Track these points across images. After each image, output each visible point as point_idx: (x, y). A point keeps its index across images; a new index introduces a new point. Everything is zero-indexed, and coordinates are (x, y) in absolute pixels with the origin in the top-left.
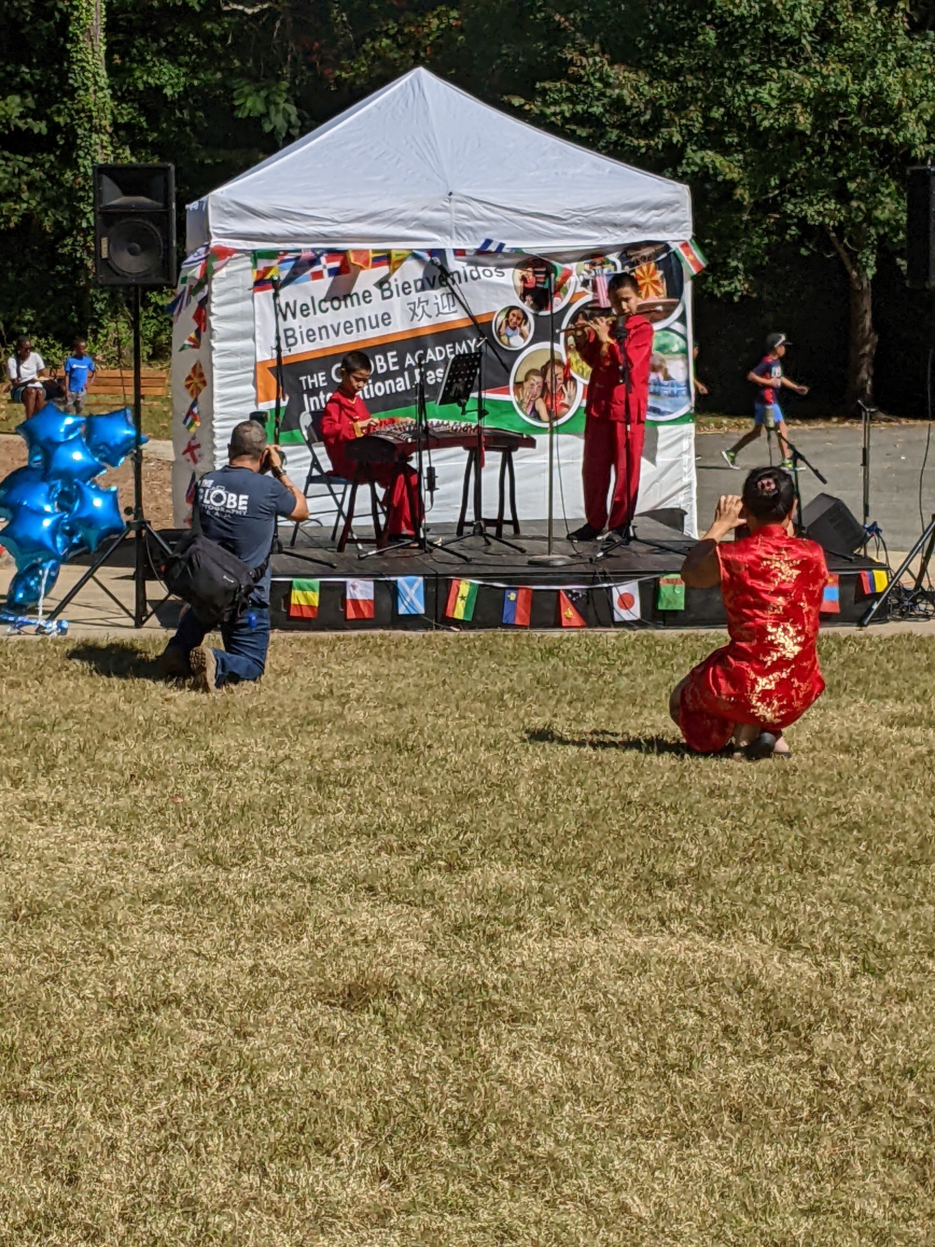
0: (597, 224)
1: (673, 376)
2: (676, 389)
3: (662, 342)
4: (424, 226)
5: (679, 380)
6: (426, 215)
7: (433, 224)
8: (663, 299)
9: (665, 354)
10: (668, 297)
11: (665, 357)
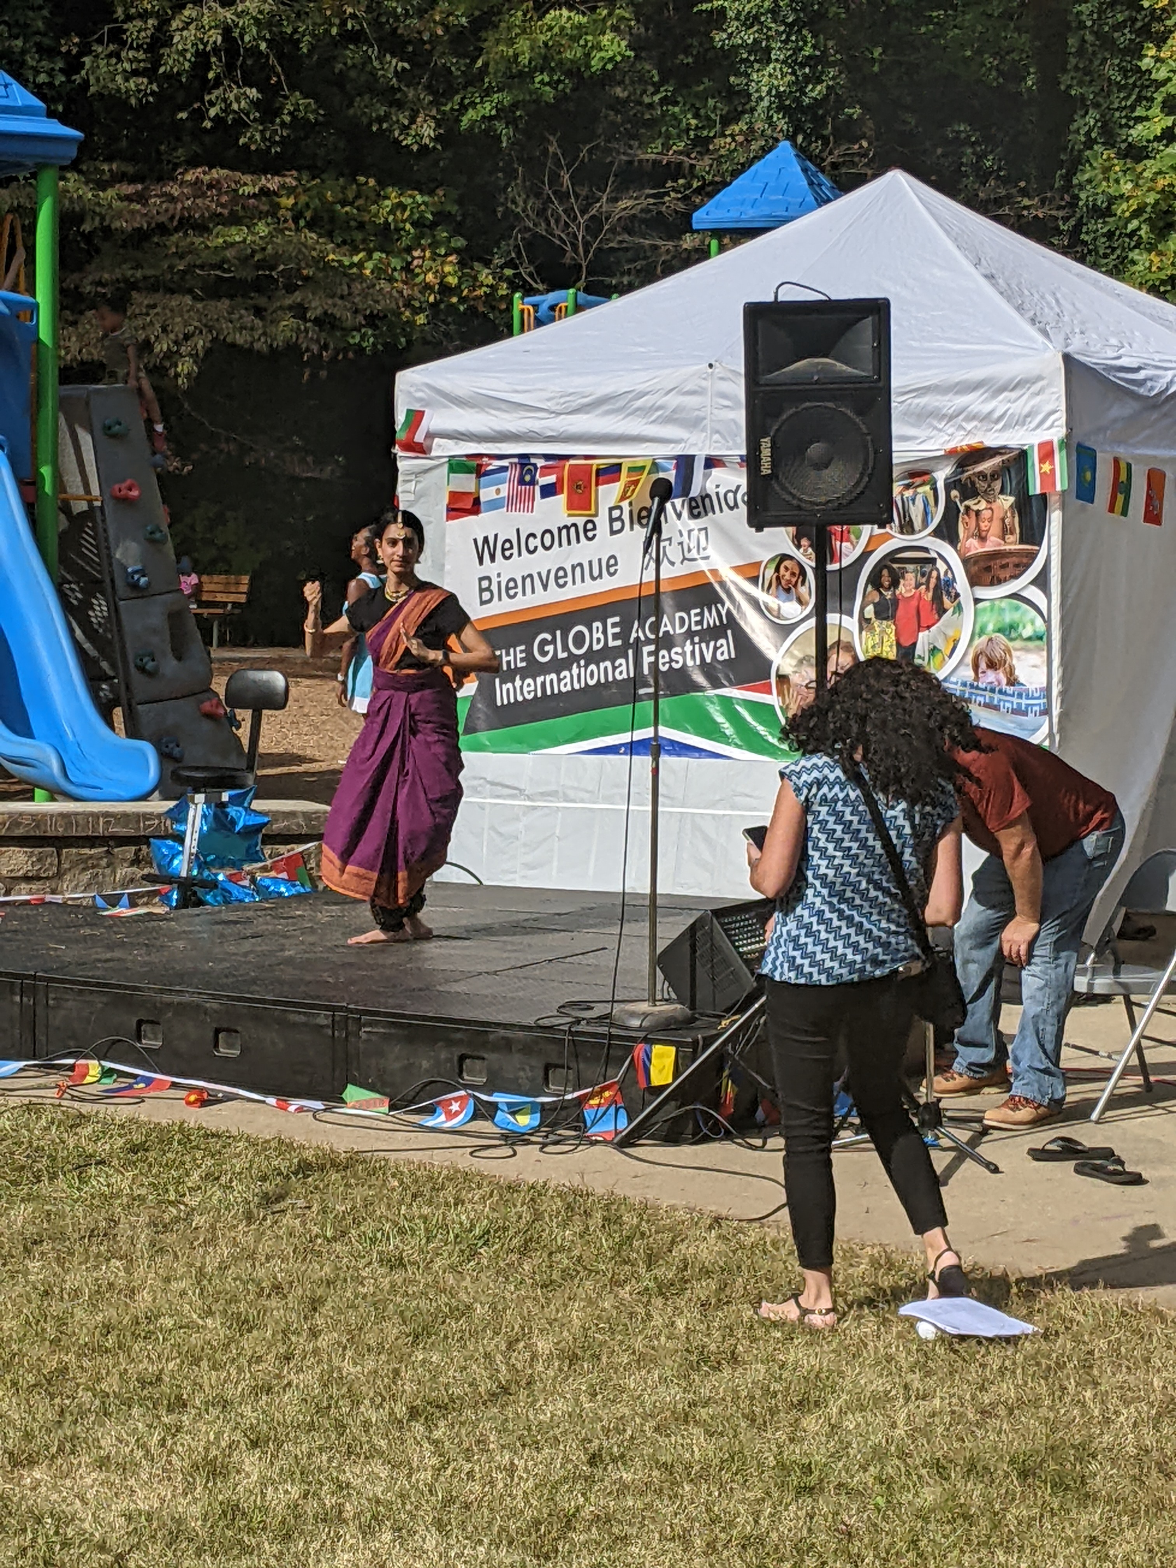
1: (1022, 680)
2: (1024, 702)
3: (1008, 618)
4: (669, 420)
5: (1031, 687)
6: (673, 401)
7: (683, 415)
8: (1012, 544)
9: (1012, 640)
10: (1022, 542)
11: (1011, 644)
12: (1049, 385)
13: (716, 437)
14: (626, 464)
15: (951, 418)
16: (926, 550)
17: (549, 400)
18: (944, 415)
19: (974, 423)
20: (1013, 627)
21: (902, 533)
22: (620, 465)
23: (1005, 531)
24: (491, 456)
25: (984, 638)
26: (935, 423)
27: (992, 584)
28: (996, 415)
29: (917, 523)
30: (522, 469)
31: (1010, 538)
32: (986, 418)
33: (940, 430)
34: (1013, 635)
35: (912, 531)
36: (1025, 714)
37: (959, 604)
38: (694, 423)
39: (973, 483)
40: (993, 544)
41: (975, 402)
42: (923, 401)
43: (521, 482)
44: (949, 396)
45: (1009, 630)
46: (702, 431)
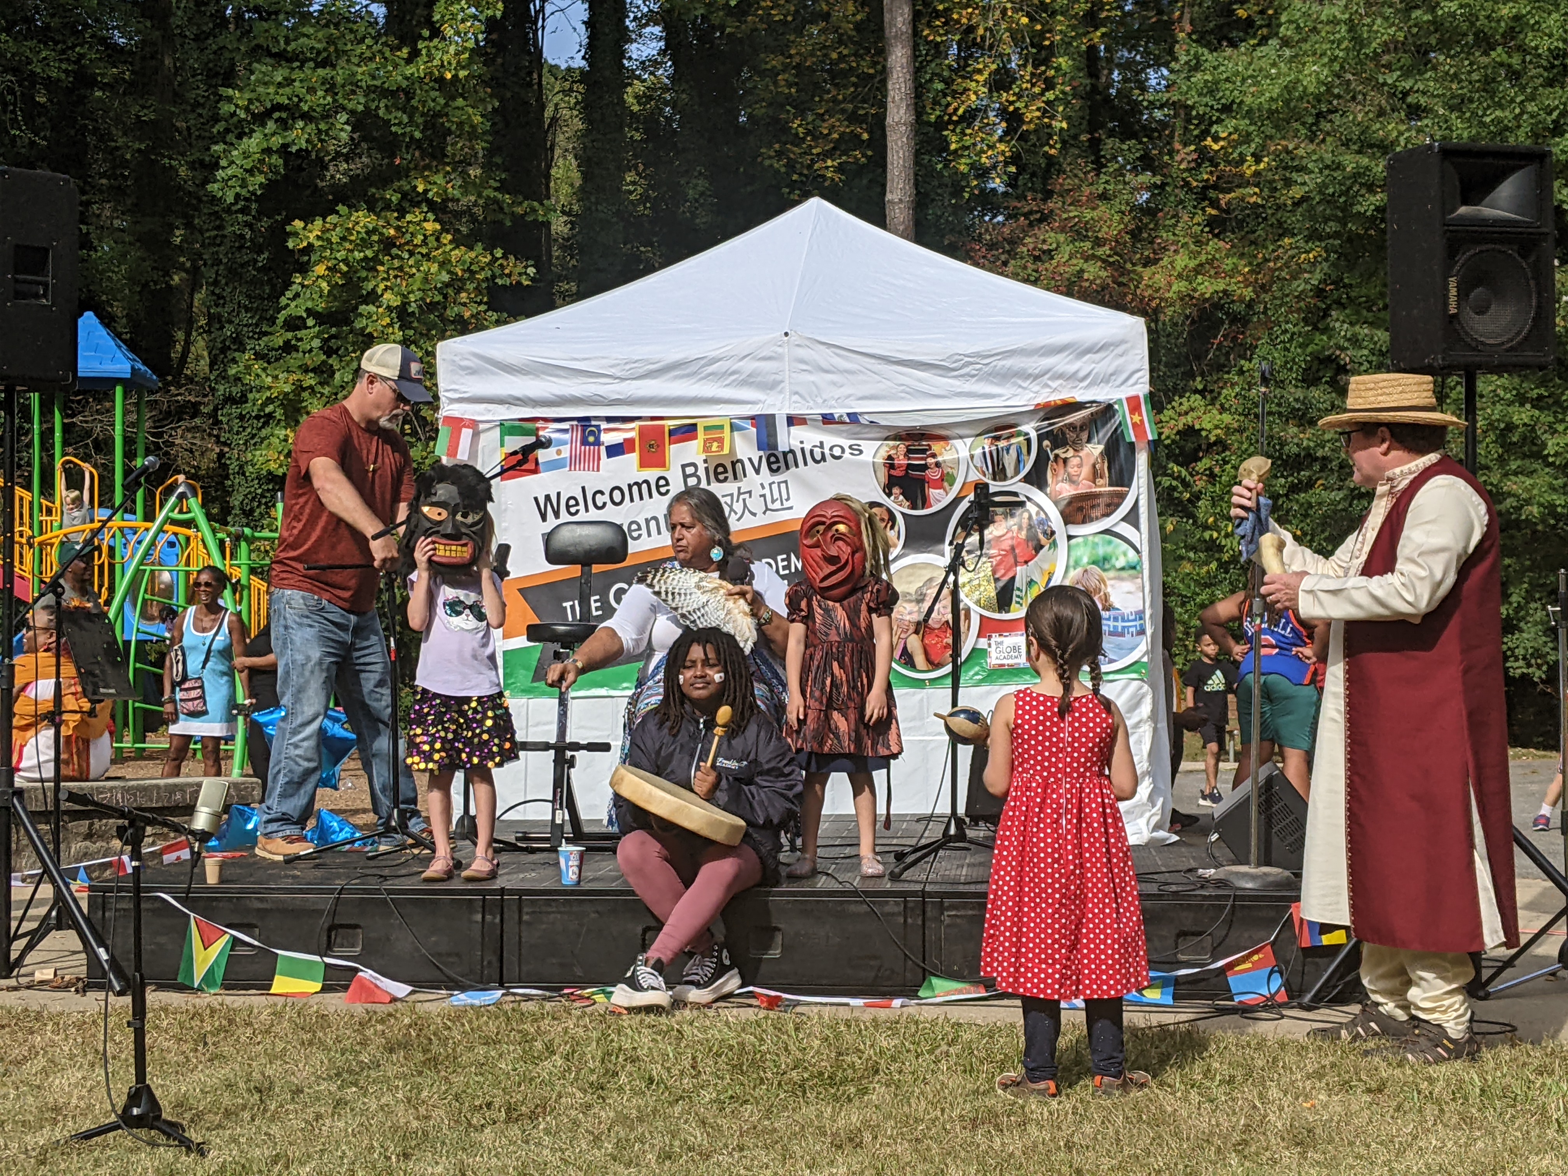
0: (1005, 376)
1: (1117, 605)
2: (1120, 624)
3: (1101, 551)
4: (745, 383)
5: (1126, 611)
6: (749, 366)
7: (759, 379)
8: (1103, 487)
9: (1105, 570)
10: (1110, 485)
11: (1105, 575)
12: (1132, 347)
13: (795, 398)
14: (701, 424)
15: (1036, 377)
16: (1015, 494)
17: (612, 366)
18: (1030, 375)
19: (1060, 382)
20: (1106, 559)
21: (994, 479)
22: (695, 425)
23: (1095, 474)
24: (546, 420)
25: (1079, 570)
26: (1020, 382)
27: (1084, 522)
28: (1082, 374)
29: (1010, 471)
30: (583, 431)
31: (1100, 481)
32: (1072, 377)
33: (1025, 388)
34: (1107, 566)
35: (1005, 478)
36: (1122, 635)
37: (1054, 542)
38: (771, 386)
39: (1063, 434)
40: (1085, 487)
41: (1060, 363)
42: (1008, 363)
43: (584, 442)
44: (1035, 358)
45: (1103, 562)
46: (781, 392)
